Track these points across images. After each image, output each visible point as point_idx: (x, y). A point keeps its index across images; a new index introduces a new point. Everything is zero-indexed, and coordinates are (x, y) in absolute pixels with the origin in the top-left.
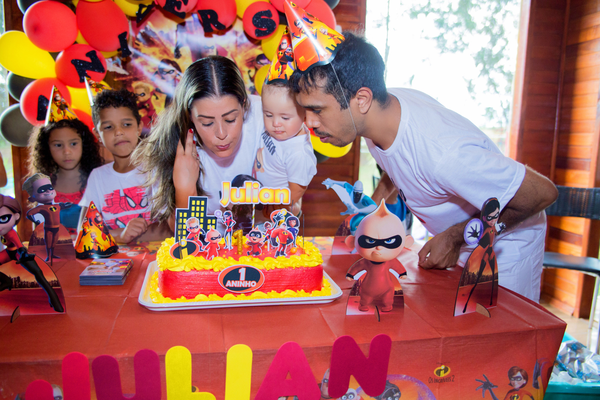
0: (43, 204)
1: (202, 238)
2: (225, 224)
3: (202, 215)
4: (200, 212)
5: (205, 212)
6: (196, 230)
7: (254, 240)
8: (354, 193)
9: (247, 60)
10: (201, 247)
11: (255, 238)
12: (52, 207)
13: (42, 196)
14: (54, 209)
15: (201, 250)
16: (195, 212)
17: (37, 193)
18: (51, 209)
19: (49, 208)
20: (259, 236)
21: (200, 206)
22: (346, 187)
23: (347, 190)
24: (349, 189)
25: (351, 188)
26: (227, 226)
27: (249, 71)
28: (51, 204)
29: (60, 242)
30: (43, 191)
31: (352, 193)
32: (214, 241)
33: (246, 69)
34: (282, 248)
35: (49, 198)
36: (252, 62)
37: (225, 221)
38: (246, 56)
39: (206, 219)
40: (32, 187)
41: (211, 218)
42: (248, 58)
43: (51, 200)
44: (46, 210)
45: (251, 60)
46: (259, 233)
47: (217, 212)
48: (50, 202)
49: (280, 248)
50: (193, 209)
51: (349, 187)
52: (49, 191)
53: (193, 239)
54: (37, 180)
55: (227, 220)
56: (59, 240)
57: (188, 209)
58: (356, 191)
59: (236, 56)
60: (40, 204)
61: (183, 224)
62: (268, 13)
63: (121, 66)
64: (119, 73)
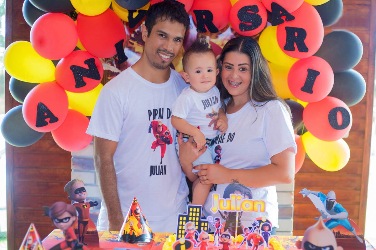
0: (78, 203)
1: (196, 237)
2: (215, 227)
3: (197, 219)
4: (196, 217)
5: (199, 217)
6: (192, 232)
7: (224, 240)
8: (327, 201)
10: (195, 244)
11: (225, 239)
12: (84, 205)
13: (78, 196)
14: (85, 206)
15: (195, 246)
16: (192, 216)
17: (74, 193)
18: (83, 206)
19: (82, 206)
20: (228, 237)
21: (196, 212)
22: (320, 196)
23: (321, 198)
24: (323, 198)
25: (324, 197)
26: (216, 229)
28: (83, 202)
29: (88, 232)
30: (78, 192)
31: (325, 201)
32: (205, 241)
34: (255, 248)
35: (83, 198)
37: (215, 225)
39: (200, 222)
40: (71, 189)
41: (205, 222)
43: (84, 199)
44: (80, 207)
46: (229, 236)
47: (209, 218)
48: (83, 201)
49: (254, 248)
50: (191, 214)
51: (322, 196)
52: (83, 192)
53: (189, 238)
54: (75, 184)
55: (216, 224)
56: (88, 230)
57: (187, 214)
58: (329, 200)
60: (75, 202)
61: (182, 225)
63: (115, 65)
64: (113, 71)
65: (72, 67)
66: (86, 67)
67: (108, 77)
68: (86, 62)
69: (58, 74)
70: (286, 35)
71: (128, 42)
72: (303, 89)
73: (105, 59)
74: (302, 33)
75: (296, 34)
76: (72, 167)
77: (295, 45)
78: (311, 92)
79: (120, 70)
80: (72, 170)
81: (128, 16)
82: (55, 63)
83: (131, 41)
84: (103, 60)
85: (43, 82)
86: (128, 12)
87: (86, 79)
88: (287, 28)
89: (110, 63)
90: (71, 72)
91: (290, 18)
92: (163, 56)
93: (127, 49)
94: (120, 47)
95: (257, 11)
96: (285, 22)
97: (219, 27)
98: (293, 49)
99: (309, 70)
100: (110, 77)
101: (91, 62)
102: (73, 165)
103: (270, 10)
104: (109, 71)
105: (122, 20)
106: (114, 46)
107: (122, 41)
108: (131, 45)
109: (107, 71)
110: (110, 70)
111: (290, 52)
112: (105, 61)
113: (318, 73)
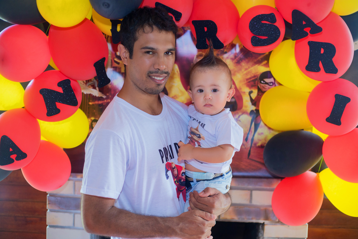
9: (247, 79)
27: (250, 93)
33: (247, 90)
36: (254, 81)
38: (247, 74)
42: (249, 77)
45: (253, 79)
59: (234, 75)
62: (271, 17)
63: (97, 88)
64: (95, 95)
65: (42, 91)
66: (60, 90)
67: (89, 101)
68: (60, 84)
69: (29, 98)
70: (309, 51)
71: (113, 61)
72: (329, 120)
73: (86, 81)
74: (330, 49)
75: (322, 51)
76: (48, 207)
77: (321, 65)
78: (338, 123)
79: (103, 95)
80: (47, 210)
81: (111, 29)
82: (24, 85)
83: (116, 60)
84: (84, 82)
85: (10, 109)
86: (111, 23)
87: (59, 105)
88: (310, 43)
89: (92, 86)
90: (41, 97)
91: (316, 29)
92: (156, 78)
93: (112, 69)
94: (100, 67)
95: (275, 21)
96: (309, 35)
97: (225, 42)
98: (318, 70)
99: (337, 97)
100: (91, 102)
101: (66, 84)
102: (49, 204)
103: (290, 21)
104: (90, 95)
105: (103, 34)
106: (93, 66)
107: (103, 60)
108: (116, 65)
109: (88, 95)
110: (92, 93)
111: (313, 74)
112: (86, 84)
113: (348, 100)
